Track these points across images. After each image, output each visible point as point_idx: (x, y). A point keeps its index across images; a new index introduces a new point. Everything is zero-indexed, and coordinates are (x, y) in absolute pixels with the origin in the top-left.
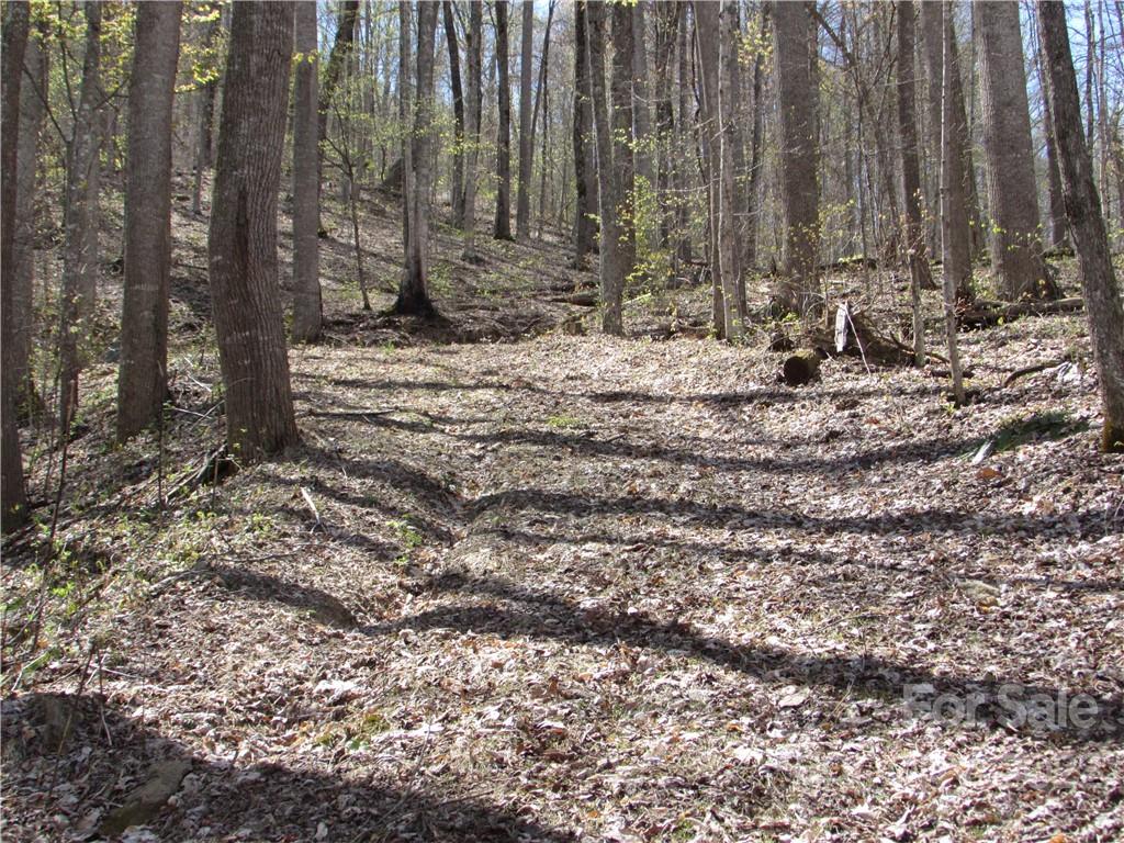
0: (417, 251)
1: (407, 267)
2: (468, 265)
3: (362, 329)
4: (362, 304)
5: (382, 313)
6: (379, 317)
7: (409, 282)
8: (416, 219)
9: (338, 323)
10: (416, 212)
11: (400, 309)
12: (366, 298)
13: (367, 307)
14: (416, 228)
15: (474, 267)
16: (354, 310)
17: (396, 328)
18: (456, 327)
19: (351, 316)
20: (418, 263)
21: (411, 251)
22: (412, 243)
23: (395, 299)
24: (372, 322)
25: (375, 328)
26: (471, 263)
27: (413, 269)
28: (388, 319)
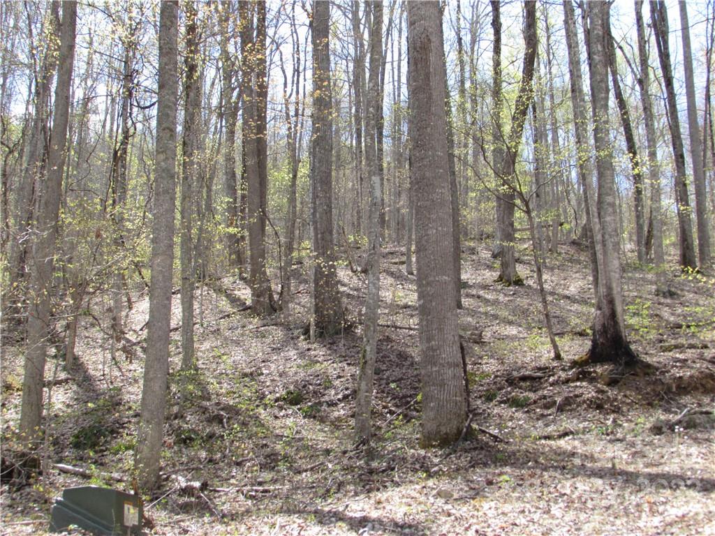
0: (610, 288)
1: (599, 308)
2: (662, 300)
3: (551, 385)
4: (552, 355)
5: (574, 364)
6: (571, 368)
7: (604, 325)
8: (605, 253)
9: (524, 378)
10: (604, 245)
11: (596, 356)
12: (555, 347)
13: (558, 357)
14: (605, 264)
15: (669, 301)
16: (543, 362)
17: (592, 380)
18: (663, 373)
19: (539, 369)
20: (611, 302)
21: (602, 290)
22: (602, 281)
23: (588, 344)
24: (563, 375)
25: (567, 381)
26: (665, 297)
27: (606, 310)
28: (582, 370)
